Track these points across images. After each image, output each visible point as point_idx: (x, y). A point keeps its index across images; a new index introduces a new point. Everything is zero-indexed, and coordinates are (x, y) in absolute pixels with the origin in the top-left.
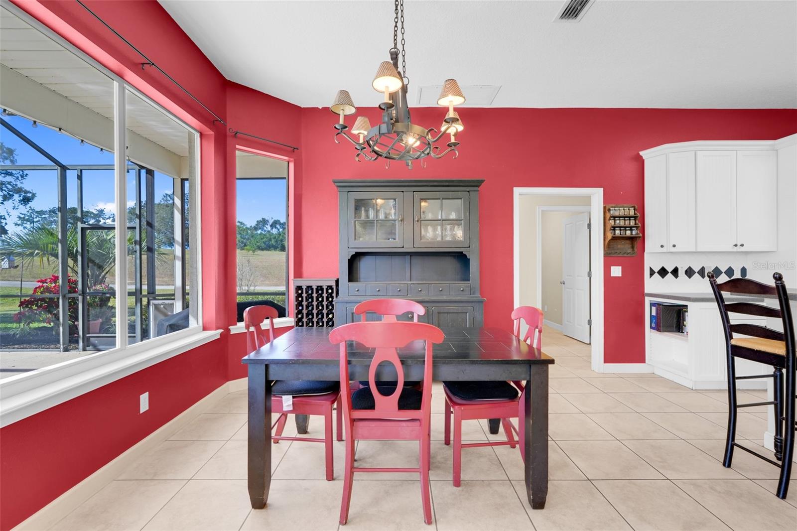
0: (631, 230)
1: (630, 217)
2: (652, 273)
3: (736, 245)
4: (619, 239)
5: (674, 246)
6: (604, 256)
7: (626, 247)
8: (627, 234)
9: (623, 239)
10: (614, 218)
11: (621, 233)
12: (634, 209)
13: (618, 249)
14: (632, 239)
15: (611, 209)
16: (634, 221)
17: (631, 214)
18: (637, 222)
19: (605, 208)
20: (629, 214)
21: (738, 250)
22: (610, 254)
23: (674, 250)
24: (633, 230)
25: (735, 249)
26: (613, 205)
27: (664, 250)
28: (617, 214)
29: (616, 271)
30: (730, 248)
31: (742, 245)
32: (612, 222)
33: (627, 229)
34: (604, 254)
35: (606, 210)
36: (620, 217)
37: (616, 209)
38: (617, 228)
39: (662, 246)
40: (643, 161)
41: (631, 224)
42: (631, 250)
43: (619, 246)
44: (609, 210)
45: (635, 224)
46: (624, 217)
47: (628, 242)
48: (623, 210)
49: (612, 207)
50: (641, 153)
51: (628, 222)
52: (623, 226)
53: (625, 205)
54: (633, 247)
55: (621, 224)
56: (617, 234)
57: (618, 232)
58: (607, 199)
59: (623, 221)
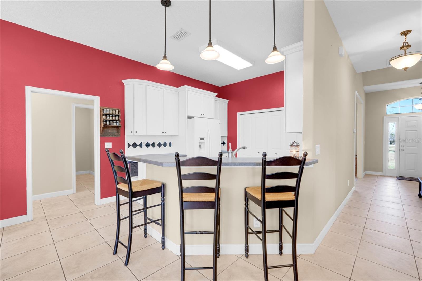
0: (116, 122)
1: (116, 116)
2: (129, 145)
3: (163, 132)
4: (110, 127)
5: (136, 132)
6: (100, 137)
7: (114, 131)
8: (114, 124)
9: (113, 127)
10: (106, 115)
11: (110, 124)
12: (118, 111)
13: (109, 133)
14: (117, 127)
15: (104, 109)
16: (118, 118)
17: (116, 113)
18: (120, 118)
19: (101, 108)
20: (115, 114)
21: (165, 135)
22: (104, 135)
23: (136, 134)
24: (117, 122)
25: (163, 134)
26: (107, 108)
27: (132, 134)
28: (108, 113)
29: (108, 145)
30: (161, 133)
31: (166, 132)
32: (104, 117)
33: (114, 121)
34: (101, 135)
35: (102, 110)
36: (110, 115)
37: (107, 110)
38: (107, 121)
39: (131, 132)
40: (124, 86)
41: (117, 119)
42: (117, 133)
43: (110, 131)
44: (103, 110)
45: (119, 119)
46: (112, 115)
47: (115, 129)
48: (112, 111)
49: (105, 109)
50: (123, 81)
51: (114, 118)
52: (111, 120)
53: (114, 108)
54: (118, 132)
55: (110, 118)
56: (108, 124)
57: (108, 123)
58: (102, 103)
59: (112, 117)
